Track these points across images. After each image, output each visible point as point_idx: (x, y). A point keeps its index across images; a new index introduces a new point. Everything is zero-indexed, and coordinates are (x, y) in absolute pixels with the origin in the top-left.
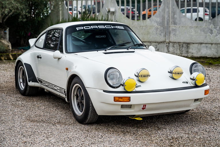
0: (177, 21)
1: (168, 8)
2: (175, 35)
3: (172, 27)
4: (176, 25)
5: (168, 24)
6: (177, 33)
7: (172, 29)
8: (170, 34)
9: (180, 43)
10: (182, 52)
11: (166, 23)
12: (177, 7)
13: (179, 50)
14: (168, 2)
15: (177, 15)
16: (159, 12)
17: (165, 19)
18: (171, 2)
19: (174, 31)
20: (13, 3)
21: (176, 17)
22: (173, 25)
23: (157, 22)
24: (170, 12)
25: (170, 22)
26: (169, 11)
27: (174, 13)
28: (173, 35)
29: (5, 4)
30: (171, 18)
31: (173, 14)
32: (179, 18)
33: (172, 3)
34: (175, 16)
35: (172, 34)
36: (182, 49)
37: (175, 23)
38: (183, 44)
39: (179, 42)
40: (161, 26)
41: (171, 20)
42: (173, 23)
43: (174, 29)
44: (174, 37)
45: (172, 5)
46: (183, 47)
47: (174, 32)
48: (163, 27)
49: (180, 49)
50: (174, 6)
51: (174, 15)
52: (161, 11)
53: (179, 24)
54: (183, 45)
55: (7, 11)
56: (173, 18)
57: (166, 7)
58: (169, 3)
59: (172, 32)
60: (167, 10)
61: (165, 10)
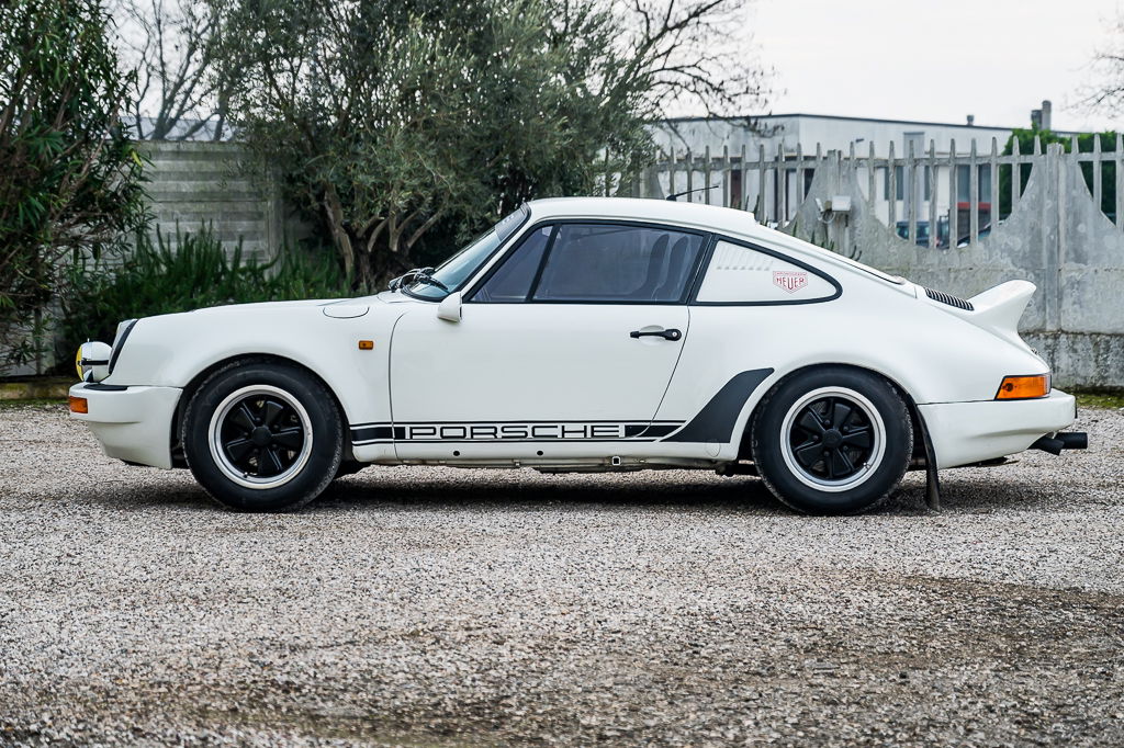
0: (1086, 247)
1: (1054, 195)
2: (1078, 302)
3: (1070, 270)
4: (1082, 266)
5: (1051, 259)
6: (1088, 296)
7: (1069, 280)
8: (1060, 299)
9: (1099, 334)
10: (1106, 371)
11: (1045, 255)
12: (1089, 193)
13: (1093, 364)
14: (1051, 173)
15: (1086, 224)
16: (1021, 211)
17: (1041, 241)
18: (1063, 174)
19: (1076, 286)
20: (429, 172)
21: (1083, 231)
22: (1074, 265)
23: (1011, 252)
24: (1062, 213)
25: (1062, 253)
26: (1056, 210)
27: (1075, 214)
28: (1074, 303)
29: (397, 174)
30: (1066, 238)
31: (1071, 218)
32: (1095, 235)
33: (1068, 176)
34: (1081, 228)
35: (1071, 300)
36: (1105, 359)
37: (1079, 258)
38: (1108, 338)
39: (1097, 330)
40: (1026, 269)
41: (1063, 245)
42: (1072, 255)
43: (1078, 279)
44: (1075, 311)
45: (1067, 186)
46: (1107, 350)
47: (1076, 293)
48: (1033, 272)
49: (1096, 361)
50: (1075, 188)
51: (1076, 224)
52: (1025, 207)
53: (1097, 259)
54: (1108, 342)
55: (403, 199)
56: (1073, 234)
57: (1045, 193)
58: (1055, 178)
59: (1068, 291)
60: (1048, 204)
61: (1041, 206)
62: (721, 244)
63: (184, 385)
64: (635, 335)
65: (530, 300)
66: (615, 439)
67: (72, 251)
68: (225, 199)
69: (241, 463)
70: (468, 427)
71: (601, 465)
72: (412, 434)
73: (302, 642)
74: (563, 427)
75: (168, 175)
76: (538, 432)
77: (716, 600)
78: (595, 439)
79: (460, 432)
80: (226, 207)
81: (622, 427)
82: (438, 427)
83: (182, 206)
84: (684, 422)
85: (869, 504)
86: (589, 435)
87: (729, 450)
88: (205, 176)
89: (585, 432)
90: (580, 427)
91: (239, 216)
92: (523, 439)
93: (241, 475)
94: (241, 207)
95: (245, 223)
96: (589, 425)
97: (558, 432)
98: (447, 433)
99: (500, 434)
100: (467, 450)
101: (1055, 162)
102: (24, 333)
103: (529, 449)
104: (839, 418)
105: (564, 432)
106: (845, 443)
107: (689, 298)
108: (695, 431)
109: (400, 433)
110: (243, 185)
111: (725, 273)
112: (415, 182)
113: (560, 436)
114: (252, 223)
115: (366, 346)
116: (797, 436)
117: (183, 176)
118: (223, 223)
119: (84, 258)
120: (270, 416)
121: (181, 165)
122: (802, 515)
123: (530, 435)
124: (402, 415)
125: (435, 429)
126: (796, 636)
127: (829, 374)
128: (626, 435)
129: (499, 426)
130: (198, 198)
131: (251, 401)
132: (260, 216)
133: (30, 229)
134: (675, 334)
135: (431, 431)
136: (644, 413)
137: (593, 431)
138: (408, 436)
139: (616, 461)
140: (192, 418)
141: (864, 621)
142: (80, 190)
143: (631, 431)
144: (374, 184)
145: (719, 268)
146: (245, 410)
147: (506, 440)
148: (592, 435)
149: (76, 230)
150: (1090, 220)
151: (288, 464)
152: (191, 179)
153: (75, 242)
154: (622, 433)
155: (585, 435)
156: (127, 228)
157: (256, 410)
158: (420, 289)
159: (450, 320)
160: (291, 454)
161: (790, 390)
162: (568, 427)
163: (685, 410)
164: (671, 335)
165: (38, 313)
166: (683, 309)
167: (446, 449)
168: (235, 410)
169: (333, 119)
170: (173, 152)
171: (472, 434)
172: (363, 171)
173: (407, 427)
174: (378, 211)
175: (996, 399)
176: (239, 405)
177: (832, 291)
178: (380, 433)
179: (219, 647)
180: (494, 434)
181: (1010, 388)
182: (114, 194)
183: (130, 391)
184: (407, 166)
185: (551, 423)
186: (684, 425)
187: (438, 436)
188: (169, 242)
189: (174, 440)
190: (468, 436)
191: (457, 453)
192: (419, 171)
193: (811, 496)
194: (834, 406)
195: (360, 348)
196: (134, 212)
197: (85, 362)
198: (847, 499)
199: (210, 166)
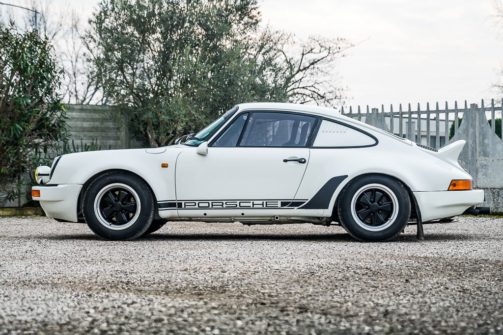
0: (488, 150)
1: (474, 127)
2: (485, 174)
3: (481, 160)
4: (487, 158)
5: (473, 155)
6: (490, 171)
7: (481, 164)
8: (477, 173)
9: (494, 189)
10: (498, 205)
11: (470, 153)
12: (489, 125)
13: (492, 202)
14: (472, 117)
15: (488, 139)
16: (459, 134)
17: (468, 147)
18: (477, 117)
19: (484, 167)
20: (193, 115)
21: (487, 142)
22: (483, 158)
24: (477, 134)
25: (478, 152)
26: (474, 133)
27: (483, 135)
28: (483, 175)
29: (179, 115)
30: (479, 146)
31: (481, 137)
32: (492, 144)
33: (480, 118)
34: (486, 141)
35: (482, 173)
36: (497, 200)
37: (485, 154)
38: (499, 190)
39: (493, 187)
40: (461, 160)
41: (478, 149)
42: (482, 153)
43: (485, 164)
44: (484, 178)
45: (480, 122)
46: (498, 195)
47: (484, 170)
48: (465, 161)
49: (493, 200)
50: (483, 123)
51: (484, 139)
52: (461, 132)
53: (493, 155)
54: (499, 192)
55: (181, 126)
56: (483, 144)
57: (470, 126)
58: (474, 119)
59: (480, 169)
60: (471, 130)
61: (468, 132)
62: (324, 121)
63: (83, 183)
64: (285, 161)
65: (238, 145)
66: (276, 208)
67: (35, 150)
68: (103, 130)
69: (109, 219)
70: (210, 202)
71: (271, 220)
72: (185, 206)
73: (135, 271)
74: (253, 202)
75: (77, 119)
76: (242, 204)
77: (323, 262)
78: (268, 208)
79: (207, 205)
80: (103, 134)
81: (279, 202)
82: (197, 202)
83: (84, 133)
84: (307, 200)
85: (391, 237)
86: (265, 206)
87: (328, 212)
88: (94, 120)
89: (263, 204)
90: (261, 202)
91: (109, 138)
92: (235, 208)
93: (109, 224)
94: (110, 134)
95: (111, 141)
96: (265, 202)
97: (251, 205)
98: (201, 205)
99: (225, 206)
100: (210, 213)
101: (474, 112)
102: (13, 187)
103: (238, 212)
104: (377, 198)
105: (253, 204)
106: (380, 209)
107: (309, 145)
108: (313, 204)
109: (180, 205)
110: (110, 124)
111: (326, 134)
112: (187, 119)
113: (252, 206)
114: (115, 141)
115: (164, 166)
116: (358, 206)
117: (84, 120)
118: (102, 141)
119: (40, 153)
120: (122, 198)
121: (84, 115)
122: (361, 242)
123: (238, 206)
124: (181, 197)
125: (195, 203)
126: (358, 271)
127: (373, 178)
128: (282, 206)
129: (224, 202)
130: (91, 130)
131: (113, 191)
132: (118, 138)
133: (16, 139)
134: (303, 160)
135: (194, 204)
136: (289, 196)
137: (266, 204)
138: (183, 206)
139: (277, 218)
140: (87, 198)
141: (389, 267)
142: (38, 122)
143: (283, 204)
144: (169, 120)
145: (323, 132)
146: (111, 195)
147: (228, 208)
148: (266, 206)
149: (36, 141)
150: (490, 137)
151: (129, 219)
152: (88, 121)
153: (36, 146)
154: (279, 205)
155: (263, 206)
156: (59, 140)
157: (115, 195)
158: (189, 142)
159: (202, 154)
160: (131, 215)
161: (355, 185)
162: (255, 202)
163: (308, 194)
164: (301, 161)
165: (19, 178)
166: (307, 149)
167: (200, 213)
168: (106, 195)
169: (151, 95)
170: (80, 109)
171: (212, 205)
172: (164, 114)
173: (183, 202)
174: (171, 132)
175: (448, 190)
176: (108, 192)
177: (374, 142)
178: (171, 205)
179: (97, 273)
180: (222, 205)
181: (455, 185)
182: (54, 125)
183: (59, 186)
184: (184, 112)
185: (248, 201)
186: (307, 202)
187: (197, 206)
188: (78, 148)
189: (78, 210)
190: (211, 206)
191: (205, 214)
192: (189, 114)
193: (365, 233)
194: (375, 193)
195: (162, 167)
196: (62, 133)
197: (39, 175)
198: (381, 234)
199: (96, 116)
